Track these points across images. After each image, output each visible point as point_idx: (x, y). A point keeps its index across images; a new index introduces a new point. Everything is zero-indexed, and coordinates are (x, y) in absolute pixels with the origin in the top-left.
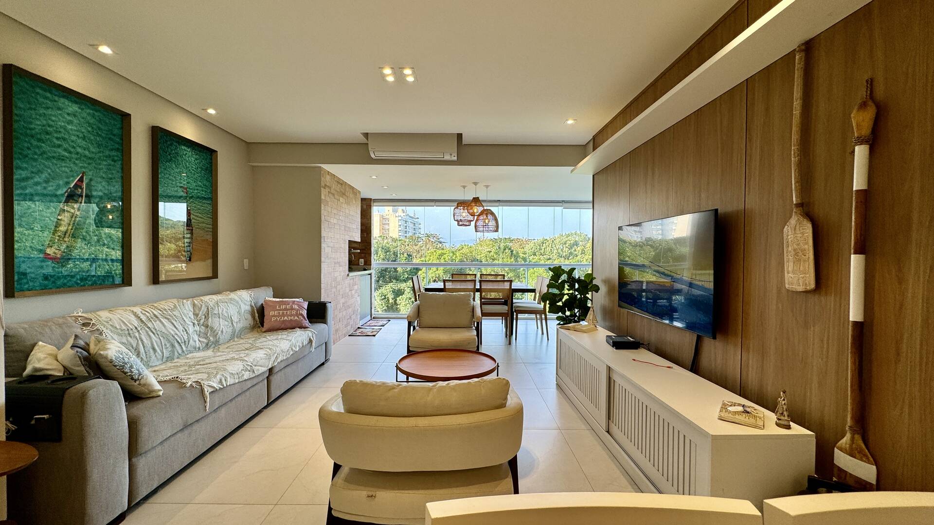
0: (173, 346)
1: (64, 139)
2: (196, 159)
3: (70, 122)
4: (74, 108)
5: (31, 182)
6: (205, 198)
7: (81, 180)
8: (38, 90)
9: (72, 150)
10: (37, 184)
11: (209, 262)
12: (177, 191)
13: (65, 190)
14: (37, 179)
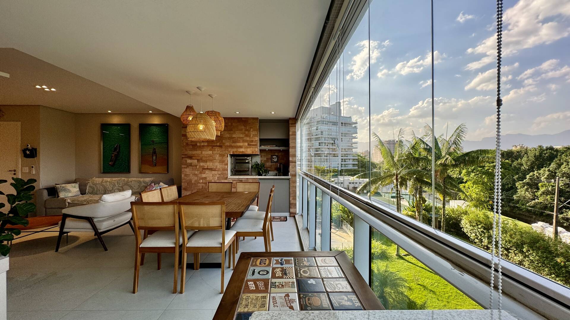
0: (106, 191)
1: (113, 136)
2: (158, 129)
3: (115, 131)
4: (116, 127)
5: (107, 148)
6: (163, 143)
7: (117, 145)
8: (108, 127)
9: (115, 138)
10: (108, 148)
11: (165, 167)
12: (149, 142)
13: (113, 148)
14: (108, 147)
